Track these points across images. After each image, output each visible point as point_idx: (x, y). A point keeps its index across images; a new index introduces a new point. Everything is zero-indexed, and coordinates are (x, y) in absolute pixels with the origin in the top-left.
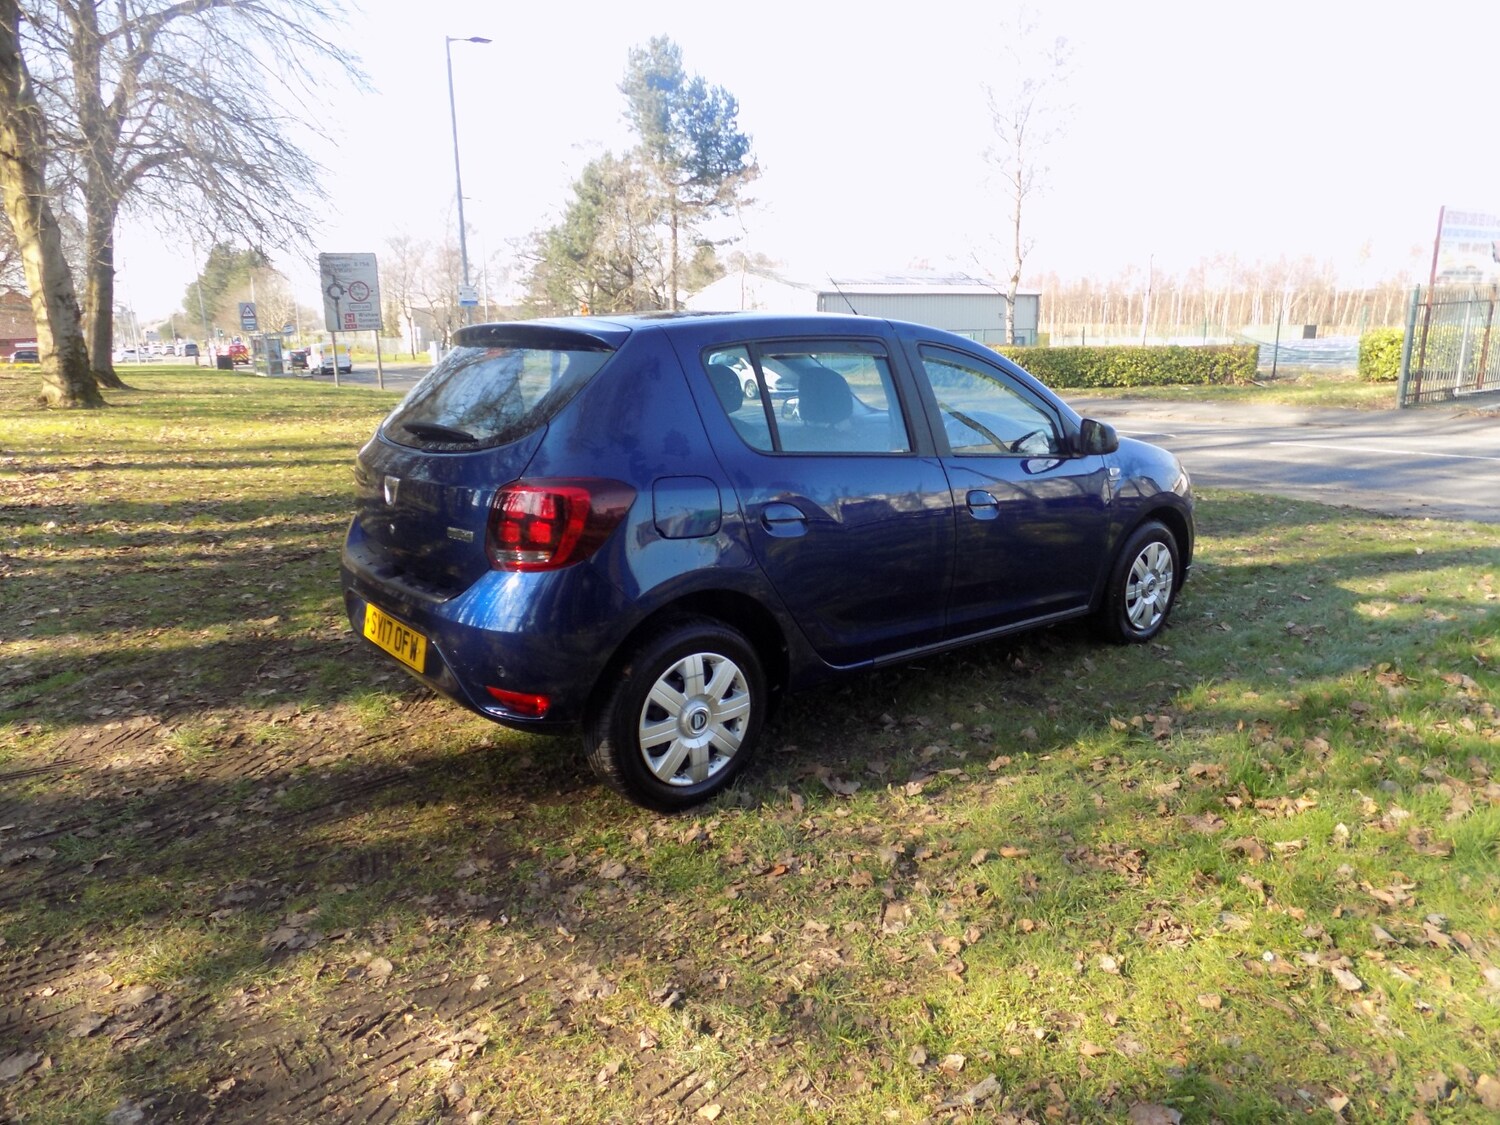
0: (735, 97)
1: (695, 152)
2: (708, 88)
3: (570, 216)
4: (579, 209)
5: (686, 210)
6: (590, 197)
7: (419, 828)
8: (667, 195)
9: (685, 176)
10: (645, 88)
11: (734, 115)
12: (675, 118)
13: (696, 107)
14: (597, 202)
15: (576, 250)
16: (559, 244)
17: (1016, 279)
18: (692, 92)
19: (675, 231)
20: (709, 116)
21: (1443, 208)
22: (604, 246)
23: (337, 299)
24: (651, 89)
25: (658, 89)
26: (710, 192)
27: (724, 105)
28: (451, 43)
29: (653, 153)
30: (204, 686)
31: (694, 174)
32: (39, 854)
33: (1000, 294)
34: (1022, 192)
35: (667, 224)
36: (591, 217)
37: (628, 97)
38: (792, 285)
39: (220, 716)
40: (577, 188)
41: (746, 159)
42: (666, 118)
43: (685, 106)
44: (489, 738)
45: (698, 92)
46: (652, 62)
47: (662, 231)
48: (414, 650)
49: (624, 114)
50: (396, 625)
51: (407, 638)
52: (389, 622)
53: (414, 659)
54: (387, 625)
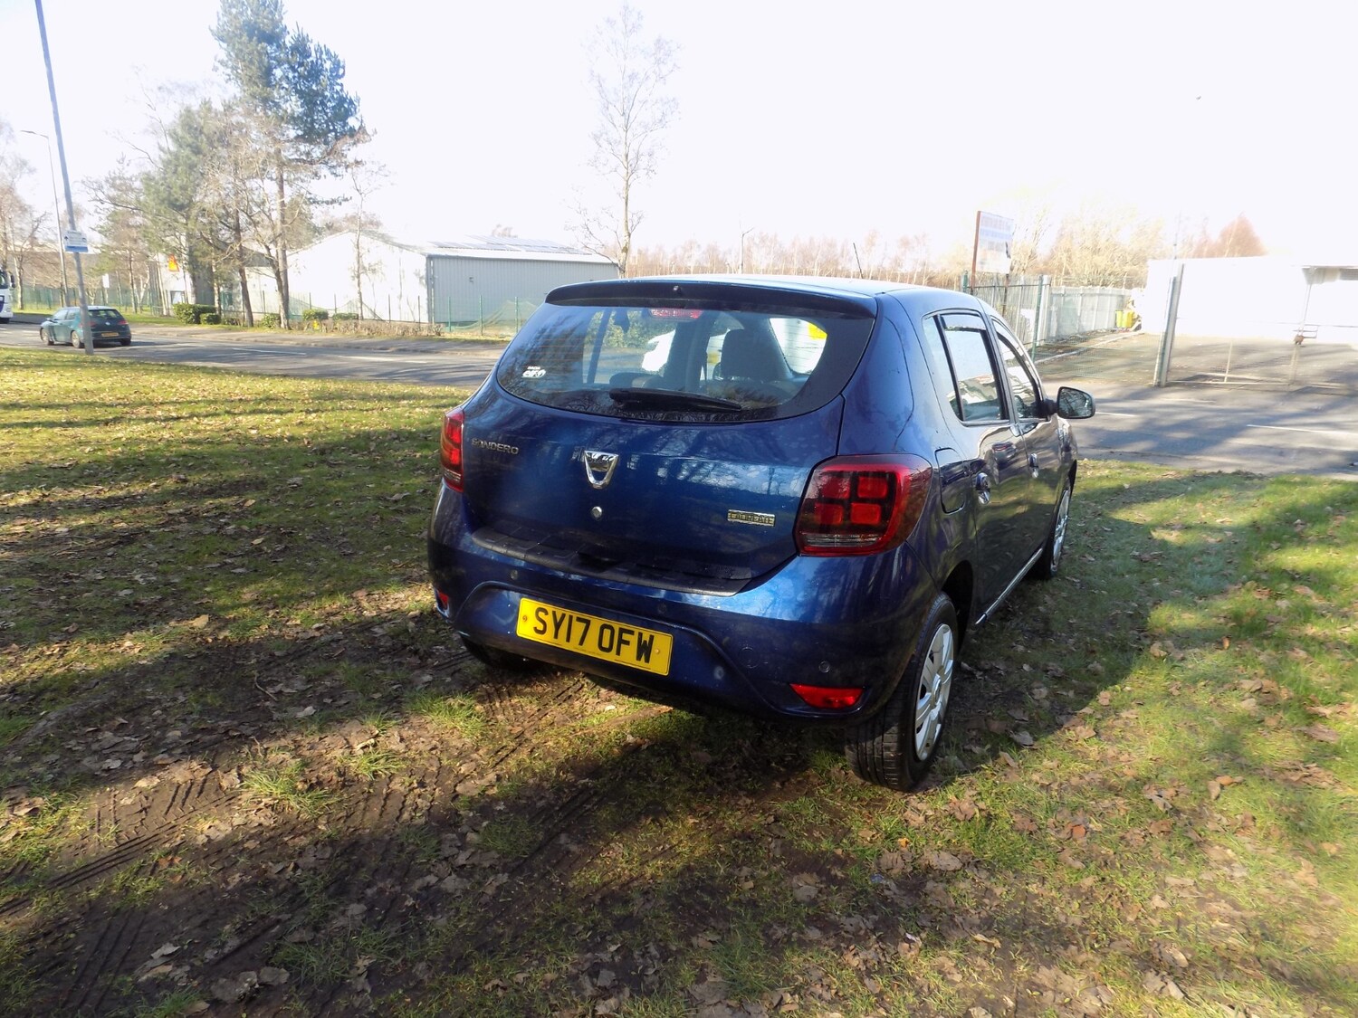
0: (340, 58)
1: (301, 110)
2: (312, 46)
3: (167, 163)
4: (177, 158)
5: (296, 169)
6: (189, 145)
8: (272, 150)
9: (292, 133)
10: (245, 38)
11: (341, 77)
12: (278, 73)
13: (301, 64)
14: (197, 151)
15: (177, 200)
16: (158, 192)
17: (626, 250)
18: (295, 49)
19: (281, 188)
20: (314, 73)
21: (979, 213)
22: (207, 198)
24: (250, 40)
25: (259, 41)
26: (317, 152)
27: (328, 65)
29: (256, 106)
31: (300, 133)
34: (631, 171)
35: (271, 179)
36: (192, 167)
37: (225, 45)
38: (400, 246)
41: (352, 122)
42: (268, 72)
43: (289, 63)
44: (632, 734)
45: (301, 48)
46: (249, 12)
47: (271, 187)
48: (644, 650)
49: (222, 62)
50: (596, 623)
51: (626, 637)
52: (579, 620)
53: (647, 660)
54: (574, 622)
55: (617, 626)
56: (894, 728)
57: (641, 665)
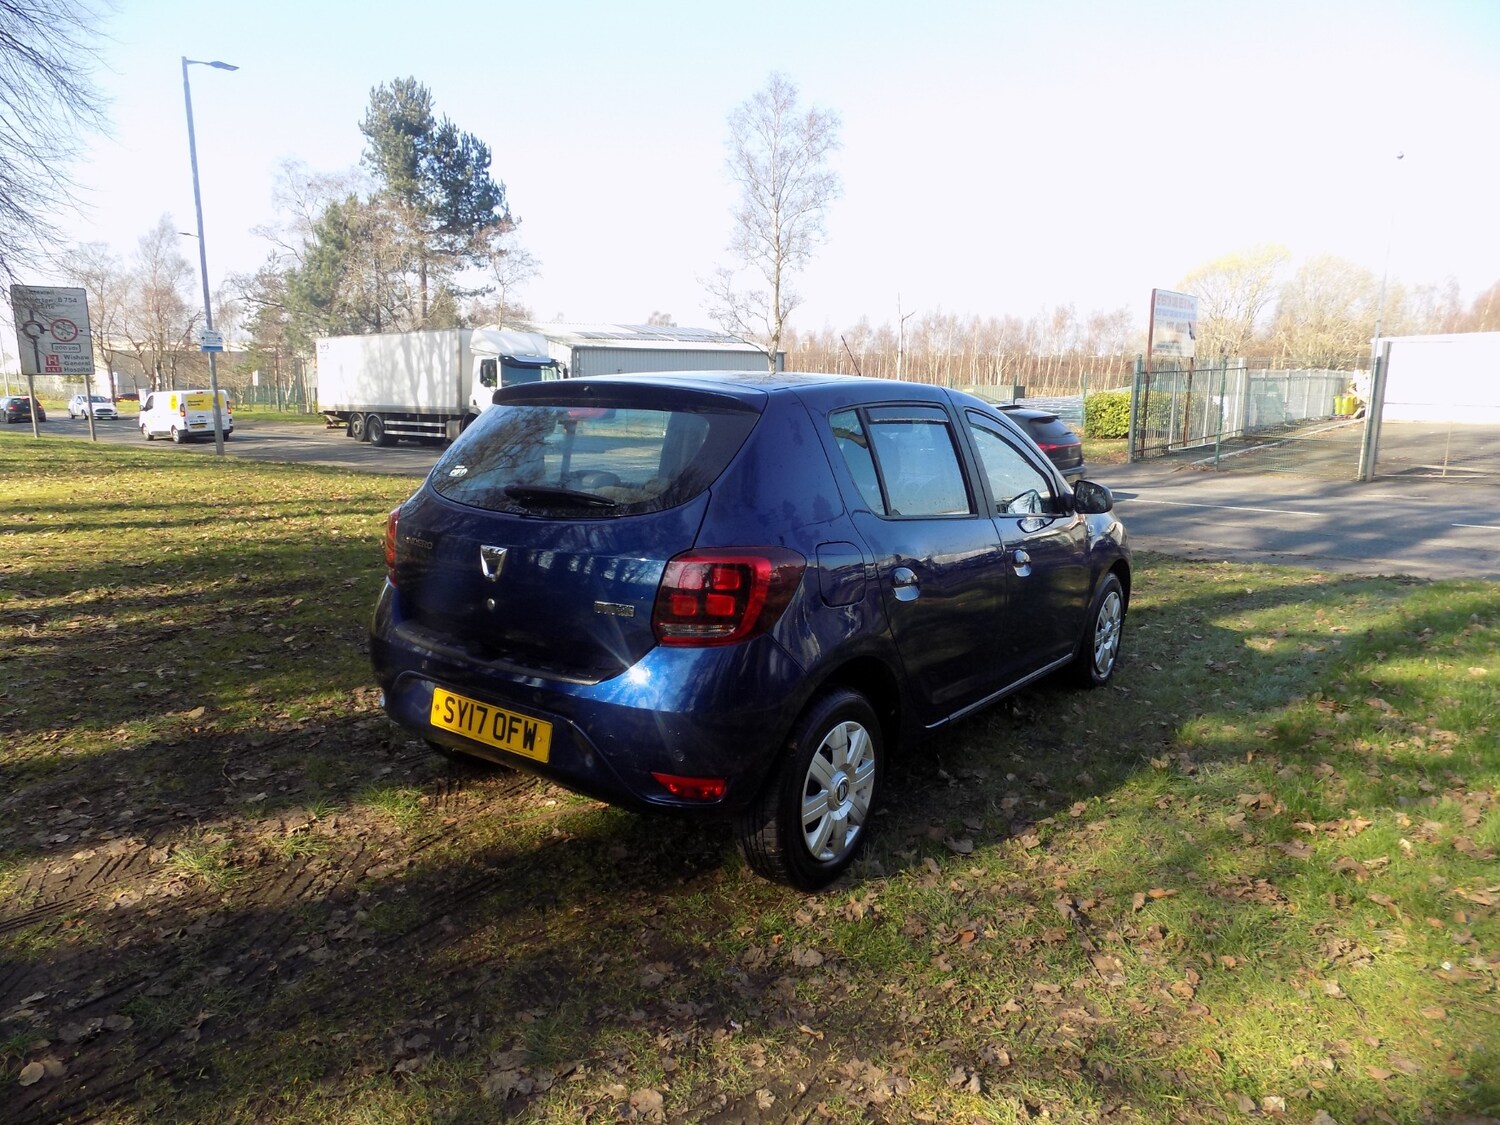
0: (487, 146)
1: (445, 200)
2: (459, 137)
3: (312, 259)
4: (320, 253)
5: (438, 259)
6: (333, 241)
7: (561, 937)
8: (415, 242)
9: (436, 224)
10: (392, 131)
11: (487, 166)
12: (423, 163)
13: (447, 155)
14: (341, 246)
15: (319, 295)
16: (300, 289)
18: (442, 139)
19: (424, 280)
20: (461, 162)
21: (1154, 290)
22: (349, 293)
23: (34, 338)
24: (397, 133)
25: (406, 134)
26: (461, 242)
27: (474, 154)
28: (189, 66)
29: (401, 199)
30: (167, 794)
31: (444, 223)
32: (110, 1024)
33: (762, 353)
34: (782, 255)
35: (415, 271)
36: (335, 262)
37: (372, 139)
39: (220, 830)
40: (318, 230)
41: (497, 211)
42: (414, 163)
43: (434, 153)
44: (559, 828)
45: (448, 138)
46: (398, 106)
47: (412, 279)
48: (529, 738)
49: (369, 156)
50: (493, 711)
51: (515, 725)
52: (479, 708)
53: (531, 749)
54: (476, 712)
55: (508, 714)
56: (772, 823)
57: (526, 752)
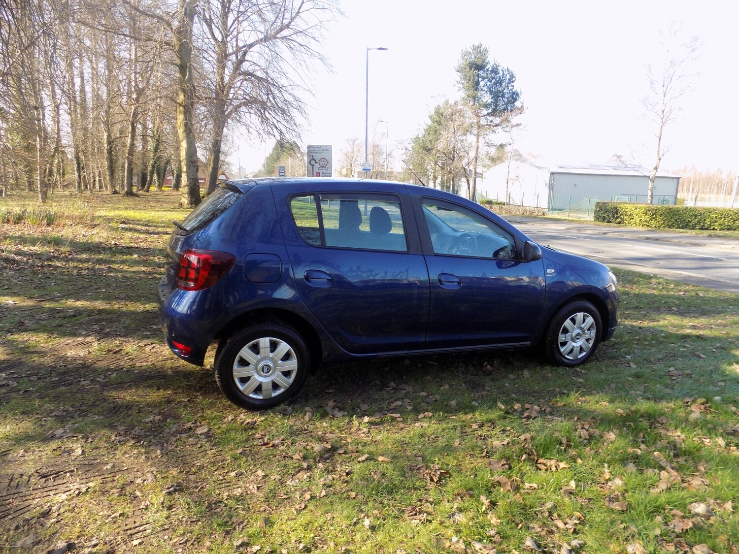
0: (514, 73)
1: (491, 100)
2: (500, 69)
3: (426, 130)
4: (430, 127)
5: (485, 129)
6: (436, 122)
8: (476, 121)
9: (485, 112)
10: (468, 69)
11: (513, 82)
12: (482, 83)
13: (494, 78)
14: (440, 124)
15: (427, 147)
16: (419, 143)
17: (656, 168)
18: (492, 71)
19: (478, 139)
20: (500, 82)
22: (441, 145)
23: (313, 165)
24: (471, 70)
25: (475, 70)
26: (497, 120)
27: (508, 77)
28: (369, 51)
29: (470, 101)
30: (126, 327)
31: (490, 111)
35: (474, 135)
36: (436, 131)
37: (459, 74)
38: (537, 167)
39: (120, 341)
40: (431, 117)
41: (517, 104)
42: (478, 83)
43: (488, 78)
45: (495, 71)
46: (473, 57)
47: (471, 139)
49: (457, 82)
